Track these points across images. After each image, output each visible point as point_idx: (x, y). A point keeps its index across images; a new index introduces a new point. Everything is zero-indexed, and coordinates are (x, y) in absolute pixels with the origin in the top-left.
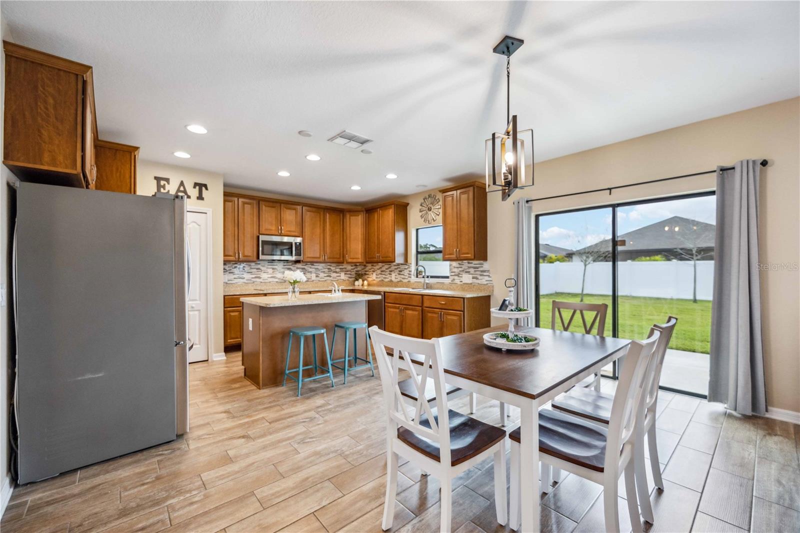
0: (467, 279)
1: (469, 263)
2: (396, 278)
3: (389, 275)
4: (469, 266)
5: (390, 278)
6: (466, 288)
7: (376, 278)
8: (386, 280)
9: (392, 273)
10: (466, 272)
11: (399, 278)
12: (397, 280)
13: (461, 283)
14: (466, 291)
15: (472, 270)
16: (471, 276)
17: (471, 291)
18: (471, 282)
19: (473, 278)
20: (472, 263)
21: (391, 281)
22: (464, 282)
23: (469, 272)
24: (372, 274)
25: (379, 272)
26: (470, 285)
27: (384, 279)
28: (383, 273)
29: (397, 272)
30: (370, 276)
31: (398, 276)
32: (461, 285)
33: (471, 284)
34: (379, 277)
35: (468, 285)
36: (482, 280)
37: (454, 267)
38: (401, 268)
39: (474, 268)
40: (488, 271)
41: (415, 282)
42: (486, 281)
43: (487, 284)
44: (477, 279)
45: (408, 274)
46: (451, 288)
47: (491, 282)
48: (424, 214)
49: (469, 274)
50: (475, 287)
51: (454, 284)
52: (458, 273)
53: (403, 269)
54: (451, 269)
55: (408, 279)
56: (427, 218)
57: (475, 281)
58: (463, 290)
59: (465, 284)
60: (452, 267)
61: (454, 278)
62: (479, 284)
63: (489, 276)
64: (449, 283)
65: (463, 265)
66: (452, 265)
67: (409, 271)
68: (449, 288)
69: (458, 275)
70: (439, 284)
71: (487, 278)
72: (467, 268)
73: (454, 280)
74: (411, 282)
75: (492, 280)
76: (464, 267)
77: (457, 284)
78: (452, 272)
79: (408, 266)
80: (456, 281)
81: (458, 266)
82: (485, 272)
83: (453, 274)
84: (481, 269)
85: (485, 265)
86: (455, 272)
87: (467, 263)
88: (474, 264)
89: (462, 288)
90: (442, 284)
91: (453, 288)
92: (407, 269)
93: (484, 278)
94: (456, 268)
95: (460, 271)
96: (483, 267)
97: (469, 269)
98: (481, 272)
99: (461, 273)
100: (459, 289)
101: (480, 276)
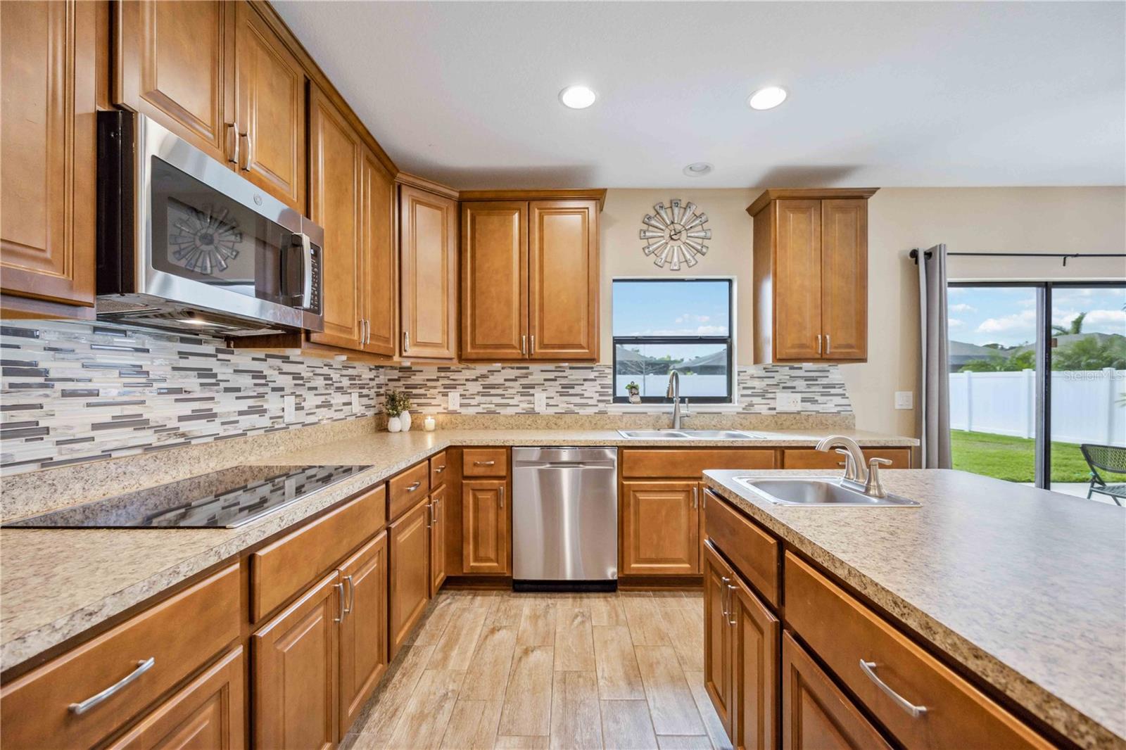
0: (787, 402)
1: (792, 368)
2: (548, 405)
3: (518, 398)
4: (793, 375)
5: (525, 405)
6: (788, 423)
7: (462, 405)
8: (510, 411)
9: (531, 391)
10: (784, 388)
11: (563, 404)
12: (552, 411)
13: (774, 412)
14: (788, 428)
15: (800, 384)
16: (799, 396)
17: (799, 429)
18: (800, 409)
19: (804, 400)
20: (801, 368)
21: (531, 413)
22: (778, 409)
23: (794, 388)
24: (445, 395)
25: (475, 387)
26: (798, 417)
27: (498, 410)
28: (493, 391)
29: (554, 388)
30: (434, 402)
31: (558, 399)
32: (773, 416)
33: (799, 413)
34: (473, 402)
35: (792, 416)
36: (825, 404)
37: (752, 377)
38: (569, 377)
39: (807, 379)
40: (842, 386)
41: (624, 413)
42: (836, 405)
43: (839, 412)
44: (814, 401)
45: (598, 394)
46: (746, 423)
47: (848, 408)
48: (658, 244)
49: (792, 392)
50: (810, 420)
51: (752, 415)
52: (761, 391)
53: (577, 380)
54: (743, 380)
55: (597, 408)
56: (666, 257)
57: (809, 406)
58: (780, 428)
59: (785, 415)
60: (744, 376)
61: (752, 401)
62: (818, 412)
63: (843, 396)
64: (738, 413)
65: (777, 371)
66: (745, 372)
67: (600, 384)
68: (739, 425)
69: (764, 396)
70: (705, 415)
71: (839, 400)
72: (787, 379)
73: (751, 405)
74: (609, 414)
75: (850, 405)
76: (778, 377)
77: (760, 413)
78: (744, 388)
79: (596, 374)
80: (757, 409)
81: (763, 374)
82: (834, 388)
83: (749, 392)
84: (825, 381)
85: (833, 373)
86: (754, 388)
87: (787, 368)
88: (806, 371)
89: (776, 422)
90: (716, 415)
91: (751, 422)
92: (595, 380)
93: (831, 400)
94: (757, 379)
95: (767, 385)
96: (827, 377)
97: (794, 381)
98: (824, 388)
99: (770, 391)
100: (767, 426)
101: (822, 395)
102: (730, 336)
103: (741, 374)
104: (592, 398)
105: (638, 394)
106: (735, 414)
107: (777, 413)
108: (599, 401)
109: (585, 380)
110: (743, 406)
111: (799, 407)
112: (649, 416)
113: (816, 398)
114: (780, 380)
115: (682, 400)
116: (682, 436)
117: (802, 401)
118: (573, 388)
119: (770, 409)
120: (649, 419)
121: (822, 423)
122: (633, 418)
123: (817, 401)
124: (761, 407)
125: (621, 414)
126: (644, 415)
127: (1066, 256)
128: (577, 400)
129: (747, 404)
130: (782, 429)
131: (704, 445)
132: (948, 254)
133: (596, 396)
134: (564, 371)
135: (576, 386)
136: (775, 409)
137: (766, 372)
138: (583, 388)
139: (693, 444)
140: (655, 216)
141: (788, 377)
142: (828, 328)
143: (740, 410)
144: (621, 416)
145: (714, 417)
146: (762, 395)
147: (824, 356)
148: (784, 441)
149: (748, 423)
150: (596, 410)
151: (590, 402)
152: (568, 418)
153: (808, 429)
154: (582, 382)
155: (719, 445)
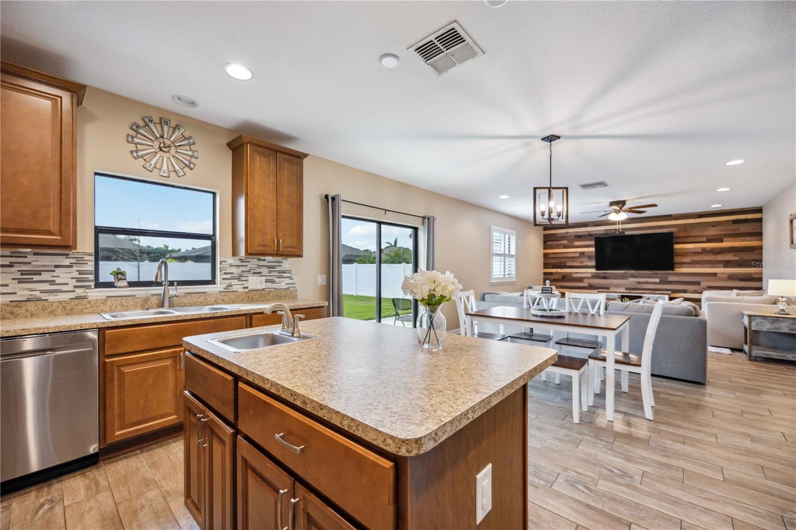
0: (256, 283)
1: (259, 260)
4: (260, 264)
6: (257, 297)
10: (254, 273)
13: (246, 290)
14: (257, 300)
15: (265, 271)
16: (264, 279)
17: (264, 300)
18: (264, 287)
19: (267, 281)
20: (265, 260)
22: (250, 288)
23: (261, 273)
26: (263, 292)
32: (246, 293)
33: (264, 290)
35: (259, 292)
36: (280, 283)
37: (231, 266)
38: (33, 263)
39: (269, 267)
40: (289, 271)
41: (107, 297)
42: (286, 284)
43: (288, 288)
44: (273, 282)
45: (75, 280)
46: (226, 299)
47: (293, 285)
48: (147, 151)
49: (259, 276)
50: (271, 294)
51: (230, 293)
52: (238, 275)
53: (44, 266)
54: (224, 267)
55: (74, 293)
56: (156, 164)
57: (270, 285)
58: (251, 300)
59: (254, 292)
60: (224, 264)
61: (231, 283)
62: (276, 289)
63: (290, 278)
64: (220, 292)
65: (249, 262)
66: (226, 261)
67: (77, 271)
68: (221, 301)
69: (240, 279)
70: (192, 295)
71: (288, 281)
72: (256, 267)
73: (230, 285)
74: (89, 299)
75: (294, 284)
76: (250, 265)
77: (237, 291)
78: (225, 273)
79: (73, 261)
80: (234, 288)
81: (239, 263)
82: (286, 273)
83: (228, 276)
84: (280, 269)
85: (285, 263)
86: (233, 273)
87: (256, 260)
88: (268, 262)
89: (248, 297)
90: (201, 294)
91: (230, 298)
92: (72, 267)
93: (284, 281)
94: (234, 267)
95: (242, 271)
96: (281, 266)
97: (260, 268)
98: (279, 273)
99: (244, 275)
100: (242, 300)
101: (278, 278)
102: (214, 234)
103: (223, 263)
104: (68, 284)
105: (125, 279)
106: (218, 292)
107: (249, 290)
108: (75, 287)
109: (56, 266)
110: (225, 286)
111: (264, 286)
112: (138, 298)
113: (275, 280)
114: (251, 267)
115: (171, 283)
116: (170, 313)
117: (266, 282)
118: (40, 274)
119: (244, 288)
120: (136, 300)
121: (278, 296)
122: (119, 302)
123: (275, 281)
124: (237, 286)
125: (105, 298)
126: (132, 297)
127: (386, 210)
128: (46, 286)
129: (227, 285)
130: (252, 301)
131: (190, 318)
132: (342, 200)
133: (74, 282)
134: (26, 257)
135: (42, 273)
136: (247, 288)
137: (241, 262)
138: (54, 274)
139: (179, 319)
140: (145, 126)
141: (257, 266)
142: (280, 235)
143: (222, 289)
144: (105, 300)
145: (200, 296)
146: (239, 278)
147: (279, 253)
148: (252, 309)
149: (228, 299)
150: (73, 295)
151: (64, 288)
152: (31, 307)
153: (269, 300)
154: (53, 269)
155: (203, 317)
